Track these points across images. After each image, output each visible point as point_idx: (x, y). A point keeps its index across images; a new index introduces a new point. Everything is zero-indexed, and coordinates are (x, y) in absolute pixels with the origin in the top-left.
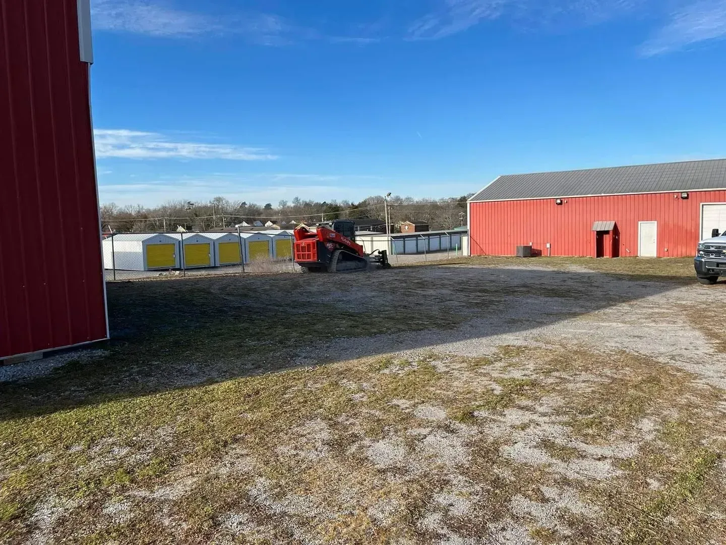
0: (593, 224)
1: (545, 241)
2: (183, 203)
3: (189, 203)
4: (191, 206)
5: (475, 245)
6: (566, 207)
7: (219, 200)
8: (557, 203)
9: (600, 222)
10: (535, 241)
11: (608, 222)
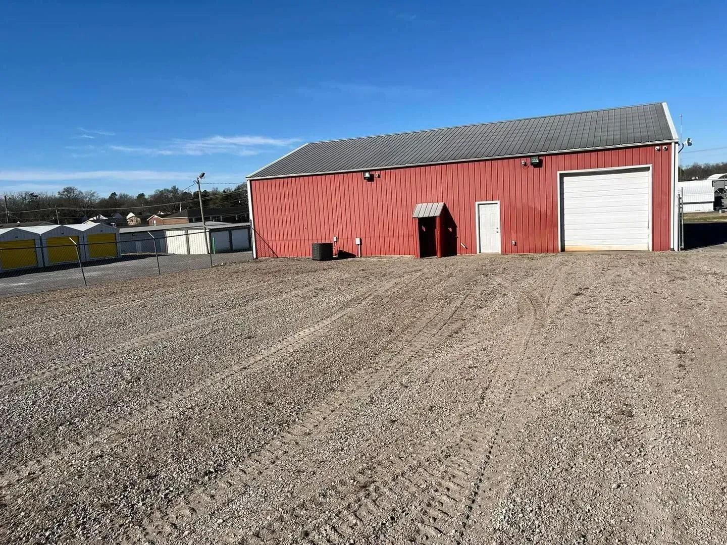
0: (415, 207)
1: (354, 236)
2: (23, 195)
3: (31, 194)
4: (35, 198)
5: (262, 242)
6: (379, 182)
7: (69, 190)
8: (365, 178)
9: (423, 204)
10: (341, 234)
11: (436, 204)
